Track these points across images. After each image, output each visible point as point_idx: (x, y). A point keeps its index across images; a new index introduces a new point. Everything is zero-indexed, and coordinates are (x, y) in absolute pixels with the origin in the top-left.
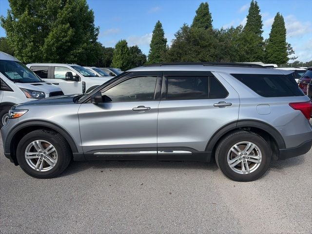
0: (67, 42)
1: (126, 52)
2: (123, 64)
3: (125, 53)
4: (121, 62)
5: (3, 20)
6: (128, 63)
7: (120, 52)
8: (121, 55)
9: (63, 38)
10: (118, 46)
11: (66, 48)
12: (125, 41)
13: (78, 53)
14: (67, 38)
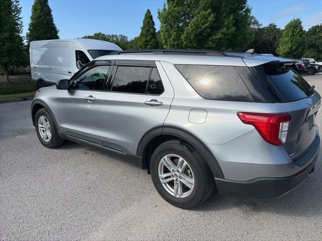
0: (206, 28)
1: (298, 33)
2: (291, 48)
3: (297, 35)
4: (290, 46)
5: (159, 13)
6: (298, 46)
7: (290, 34)
8: (291, 37)
9: (203, 24)
10: (288, 27)
11: (205, 34)
12: (299, 20)
13: (217, 39)
14: (207, 25)
